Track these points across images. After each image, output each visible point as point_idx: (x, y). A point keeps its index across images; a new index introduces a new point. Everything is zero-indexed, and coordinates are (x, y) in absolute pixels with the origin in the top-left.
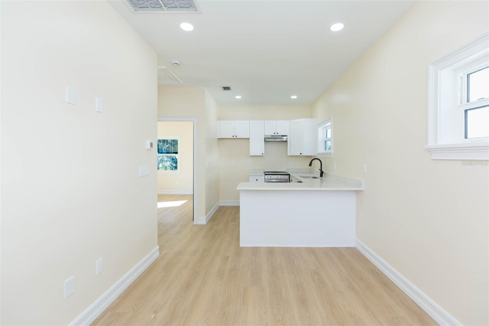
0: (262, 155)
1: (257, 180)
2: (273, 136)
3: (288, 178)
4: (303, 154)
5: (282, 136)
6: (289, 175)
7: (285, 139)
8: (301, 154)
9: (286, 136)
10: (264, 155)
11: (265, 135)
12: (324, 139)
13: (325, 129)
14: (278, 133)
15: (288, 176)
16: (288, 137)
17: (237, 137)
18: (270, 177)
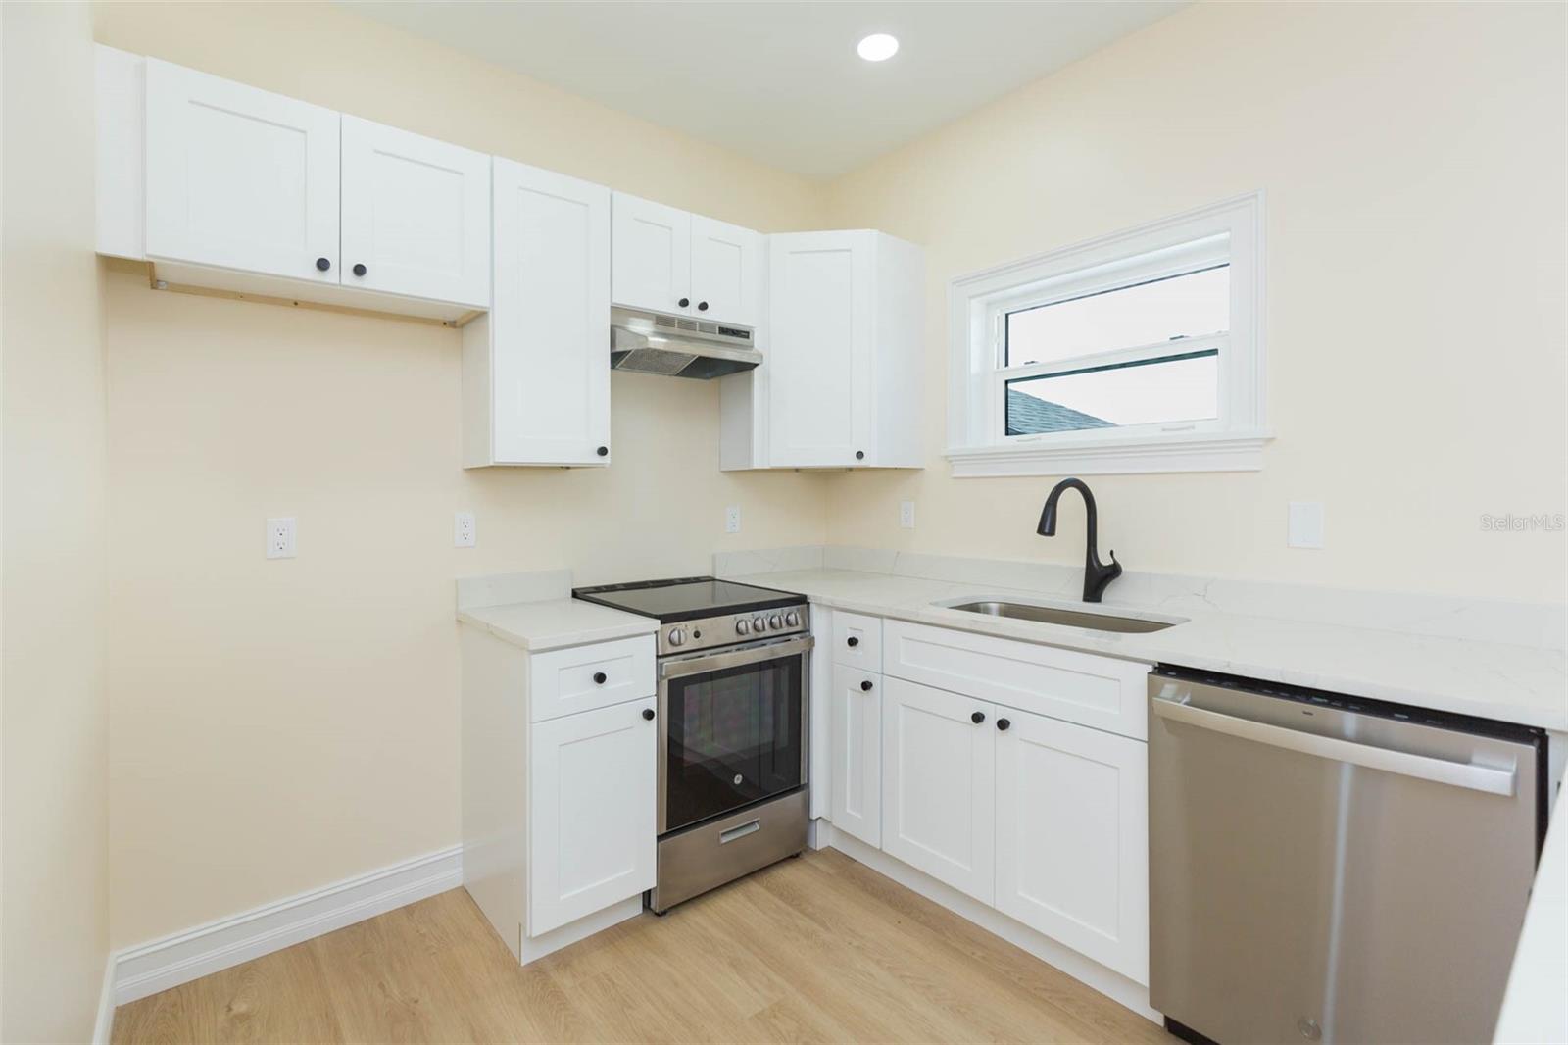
0: (601, 459)
1: (601, 678)
2: (670, 322)
3: (800, 626)
5: (724, 331)
6: (801, 601)
8: (860, 455)
9: (746, 335)
10: (607, 459)
11: (615, 308)
12: (996, 367)
13: (998, 313)
14: (702, 307)
15: (798, 610)
17: (366, 282)
18: (697, 635)
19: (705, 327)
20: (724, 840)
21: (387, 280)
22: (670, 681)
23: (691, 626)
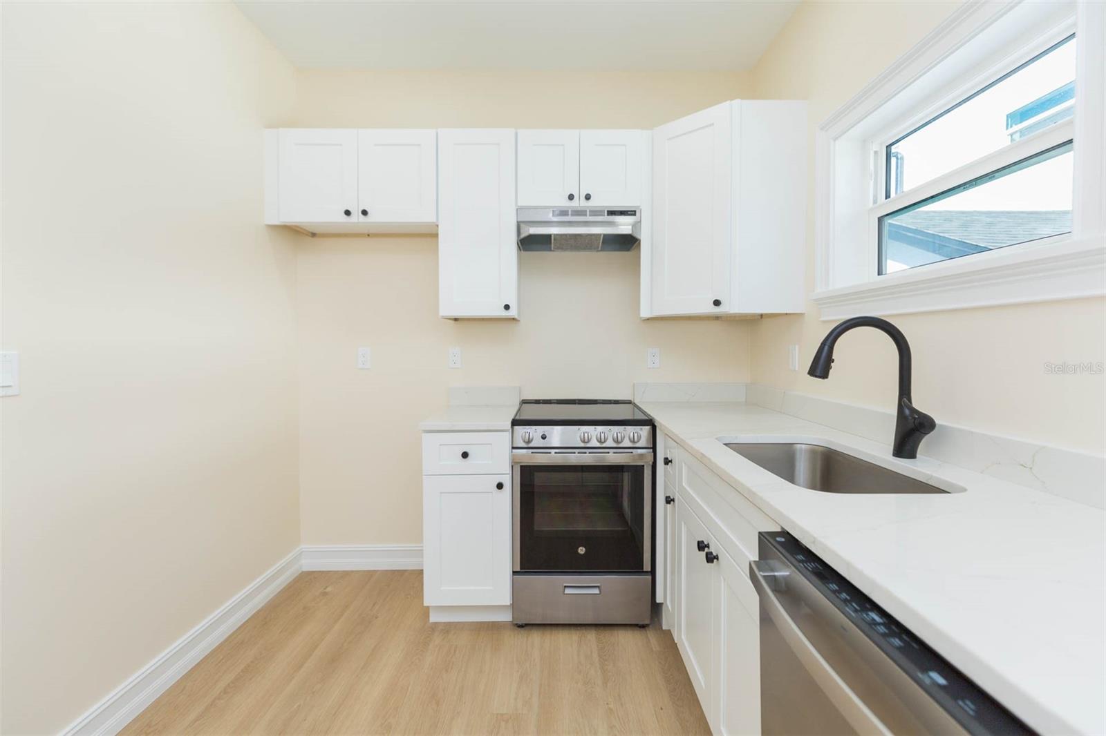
0: (505, 314)
1: (465, 455)
2: (564, 213)
3: (643, 443)
4: (731, 307)
5: (611, 213)
6: (650, 423)
7: (624, 226)
8: (717, 303)
9: (633, 213)
10: (513, 312)
11: (520, 209)
12: (871, 205)
13: (875, 147)
14: (588, 197)
15: (645, 431)
16: (645, 216)
17: (371, 218)
18: (544, 437)
19: (595, 212)
20: (568, 591)
21: (381, 215)
22: (521, 466)
23: (541, 430)
